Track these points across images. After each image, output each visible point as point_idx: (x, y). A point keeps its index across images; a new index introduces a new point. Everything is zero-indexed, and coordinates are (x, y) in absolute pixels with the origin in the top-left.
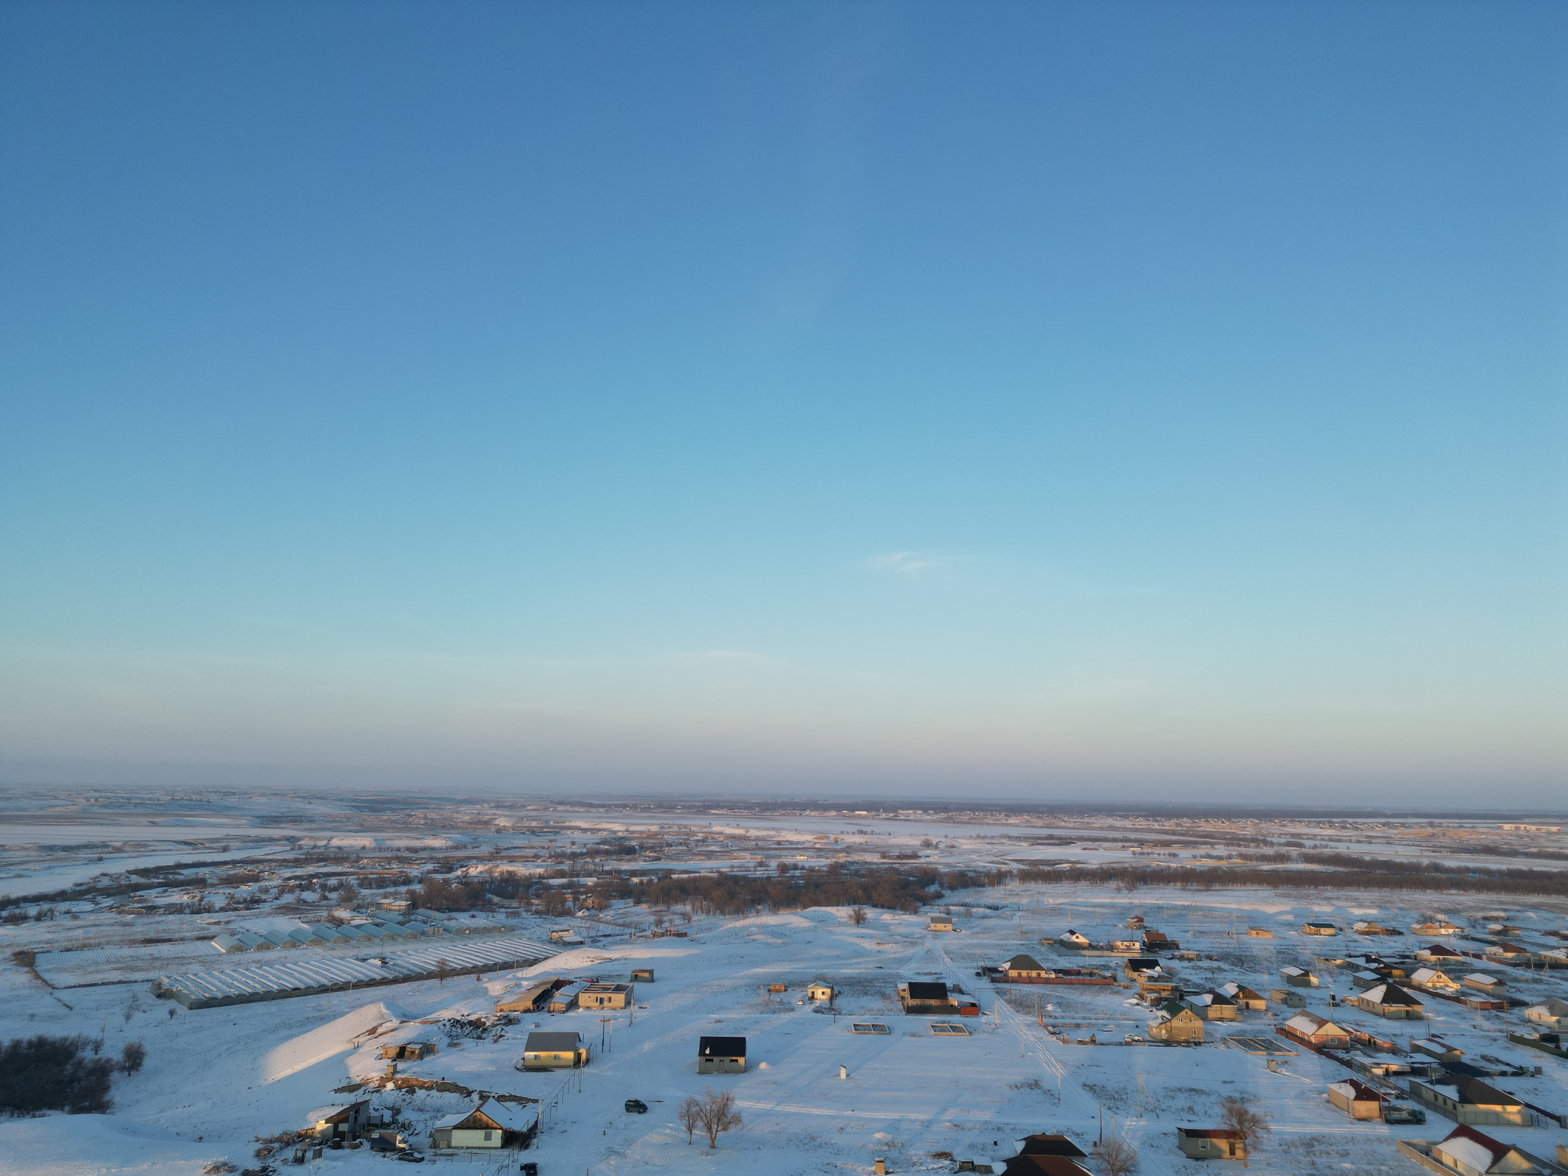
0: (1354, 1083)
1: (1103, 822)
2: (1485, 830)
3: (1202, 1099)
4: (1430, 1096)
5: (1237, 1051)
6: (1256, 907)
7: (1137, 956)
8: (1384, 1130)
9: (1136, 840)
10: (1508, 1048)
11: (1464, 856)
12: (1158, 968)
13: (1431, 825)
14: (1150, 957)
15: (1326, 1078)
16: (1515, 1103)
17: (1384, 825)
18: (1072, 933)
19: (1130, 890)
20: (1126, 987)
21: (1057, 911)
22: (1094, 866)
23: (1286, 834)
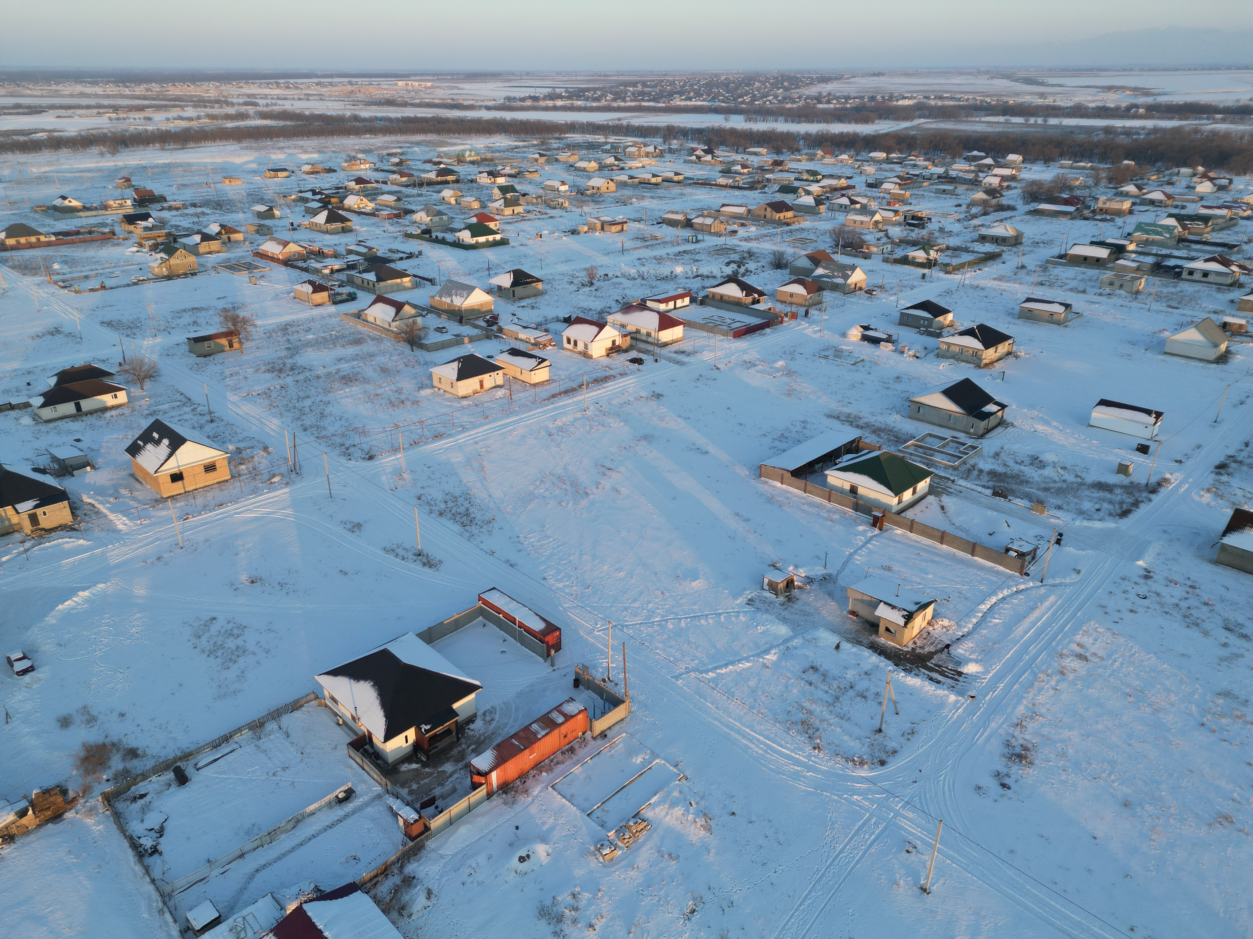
0: (311, 282)
1: (72, 89)
2: (386, 87)
3: (203, 313)
4: (359, 282)
5: (226, 274)
6: (226, 159)
7: (131, 211)
8: (332, 309)
9: (110, 107)
10: (403, 242)
11: (373, 108)
12: (150, 220)
13: (350, 83)
14: (143, 211)
15: (292, 282)
16: (408, 276)
17: (317, 84)
18: (64, 198)
19: (113, 154)
20: (125, 239)
21: (43, 180)
22: (73, 134)
23: (243, 95)
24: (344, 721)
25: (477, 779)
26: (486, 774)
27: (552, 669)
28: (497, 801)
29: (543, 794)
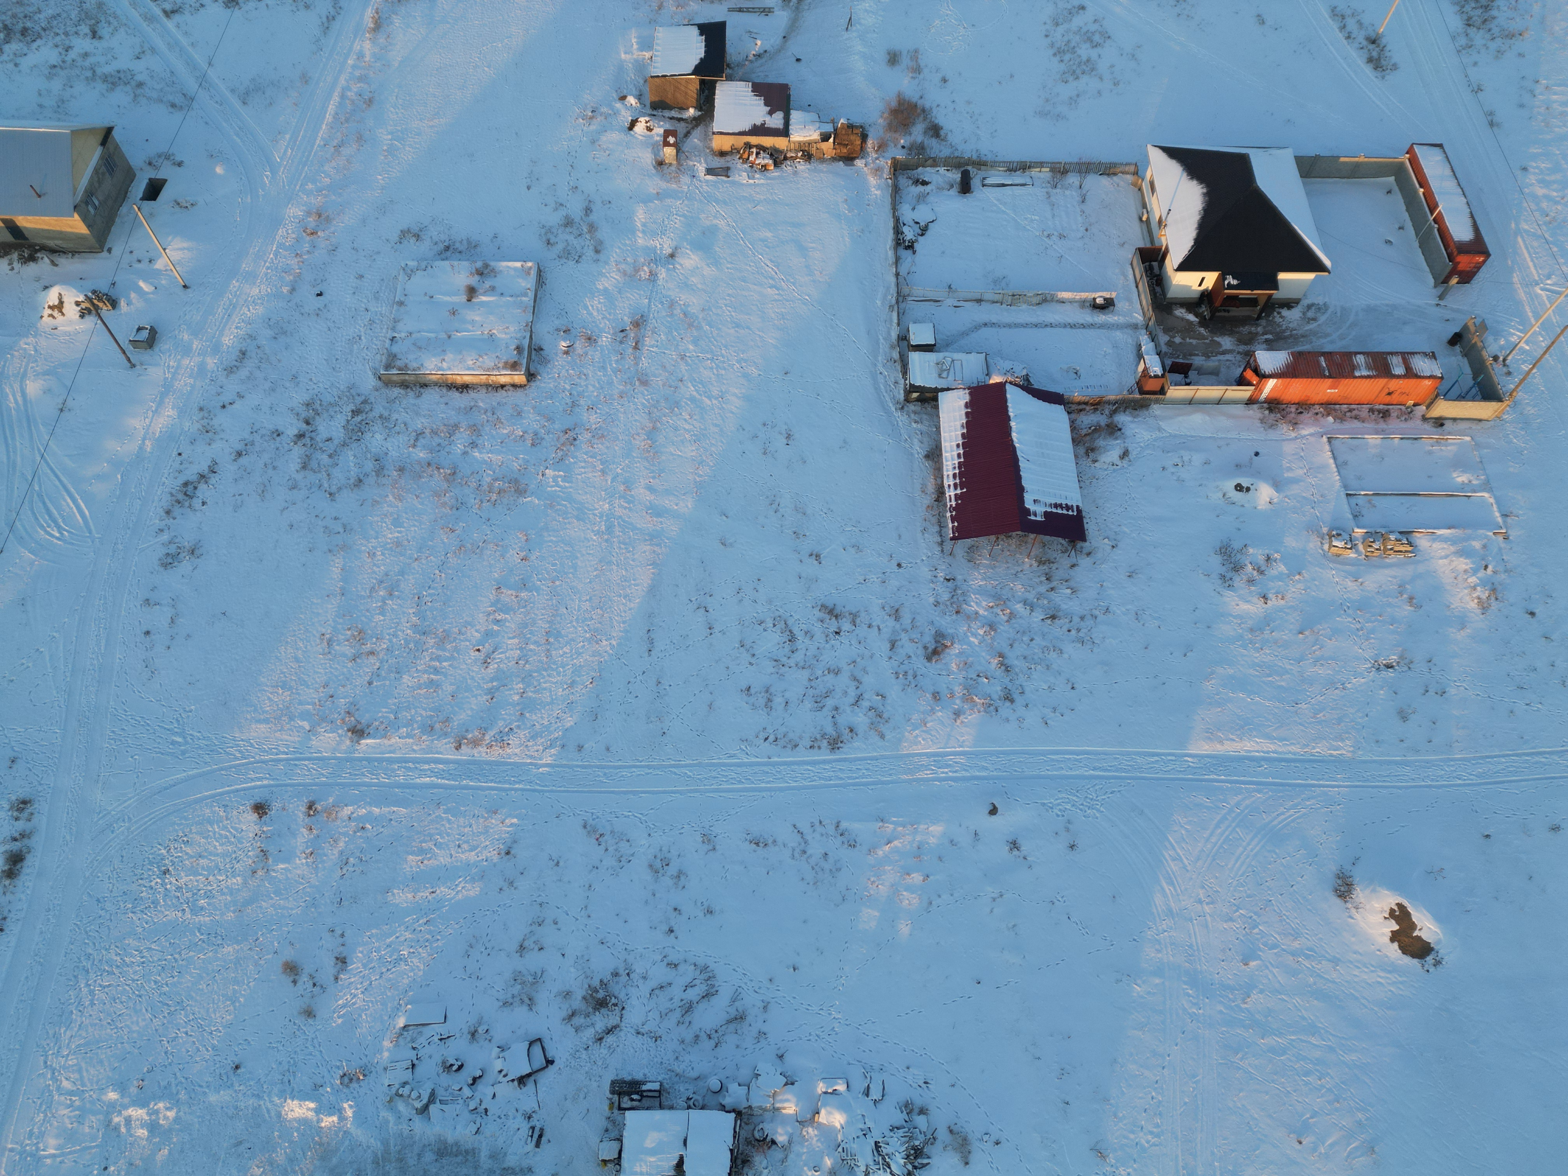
24: (1148, 218)
25: (1249, 374)
26: (1263, 376)
27: (1436, 301)
28: (1254, 412)
29: (1312, 439)
